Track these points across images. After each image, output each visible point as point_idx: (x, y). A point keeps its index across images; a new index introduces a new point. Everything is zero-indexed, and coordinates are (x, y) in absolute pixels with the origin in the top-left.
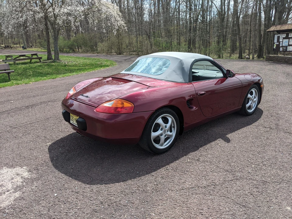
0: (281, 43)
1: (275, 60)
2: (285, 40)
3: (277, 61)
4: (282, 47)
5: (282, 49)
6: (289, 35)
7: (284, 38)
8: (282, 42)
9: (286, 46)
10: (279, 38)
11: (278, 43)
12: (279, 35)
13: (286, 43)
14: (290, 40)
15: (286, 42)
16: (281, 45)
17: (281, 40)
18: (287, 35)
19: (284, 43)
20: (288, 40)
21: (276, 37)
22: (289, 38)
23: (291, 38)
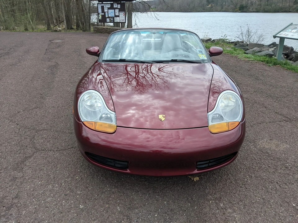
0: (106, 13)
1: (104, 31)
2: (110, 11)
3: (107, 33)
4: (109, 17)
5: (110, 20)
6: (114, 5)
7: (109, 9)
8: (108, 12)
9: (112, 17)
10: (103, 8)
11: (103, 14)
12: (102, 5)
13: (112, 14)
14: (116, 11)
15: (111, 12)
16: (107, 16)
17: (106, 10)
18: (112, 5)
19: (110, 14)
20: (114, 10)
21: (100, 6)
22: (115, 9)
23: (117, 8)
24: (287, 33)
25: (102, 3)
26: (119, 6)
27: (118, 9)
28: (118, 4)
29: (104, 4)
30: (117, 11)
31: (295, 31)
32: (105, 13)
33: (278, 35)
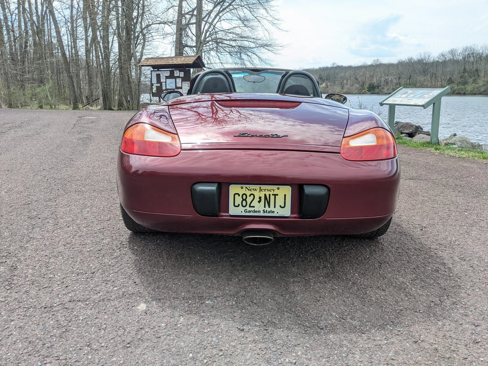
0: (164, 84)
2: (169, 81)
4: (166, 89)
6: (175, 73)
7: (167, 77)
8: (166, 82)
9: (172, 89)
10: (158, 76)
11: (159, 85)
12: (158, 72)
13: (171, 85)
14: (177, 80)
15: (171, 83)
16: (164, 88)
17: (163, 80)
18: (172, 73)
19: (168, 85)
20: (174, 80)
21: (154, 74)
22: (176, 78)
23: (179, 77)
24: (395, 99)
25: (158, 70)
26: (182, 74)
27: (181, 77)
28: (180, 71)
29: (160, 71)
30: (179, 81)
31: (404, 96)
32: (161, 83)
33: (385, 102)
